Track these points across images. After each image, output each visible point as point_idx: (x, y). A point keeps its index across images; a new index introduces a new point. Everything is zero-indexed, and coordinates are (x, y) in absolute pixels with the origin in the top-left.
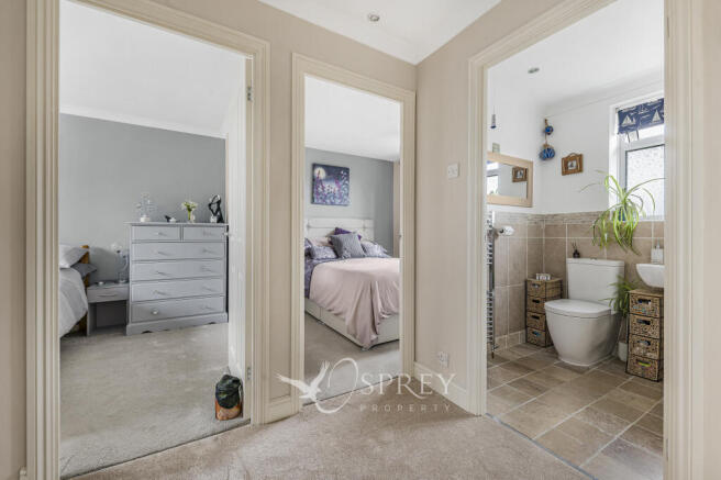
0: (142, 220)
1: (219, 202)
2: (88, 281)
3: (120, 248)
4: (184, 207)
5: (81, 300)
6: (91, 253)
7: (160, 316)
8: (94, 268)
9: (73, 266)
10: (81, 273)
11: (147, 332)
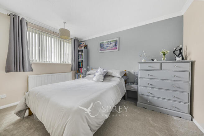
0: (143, 61)
1: (181, 49)
2: (126, 82)
3: (135, 72)
4: (161, 53)
5: (124, 89)
6: (127, 73)
7: (150, 103)
8: (128, 78)
9: (122, 77)
10: (124, 79)
11: (145, 108)
